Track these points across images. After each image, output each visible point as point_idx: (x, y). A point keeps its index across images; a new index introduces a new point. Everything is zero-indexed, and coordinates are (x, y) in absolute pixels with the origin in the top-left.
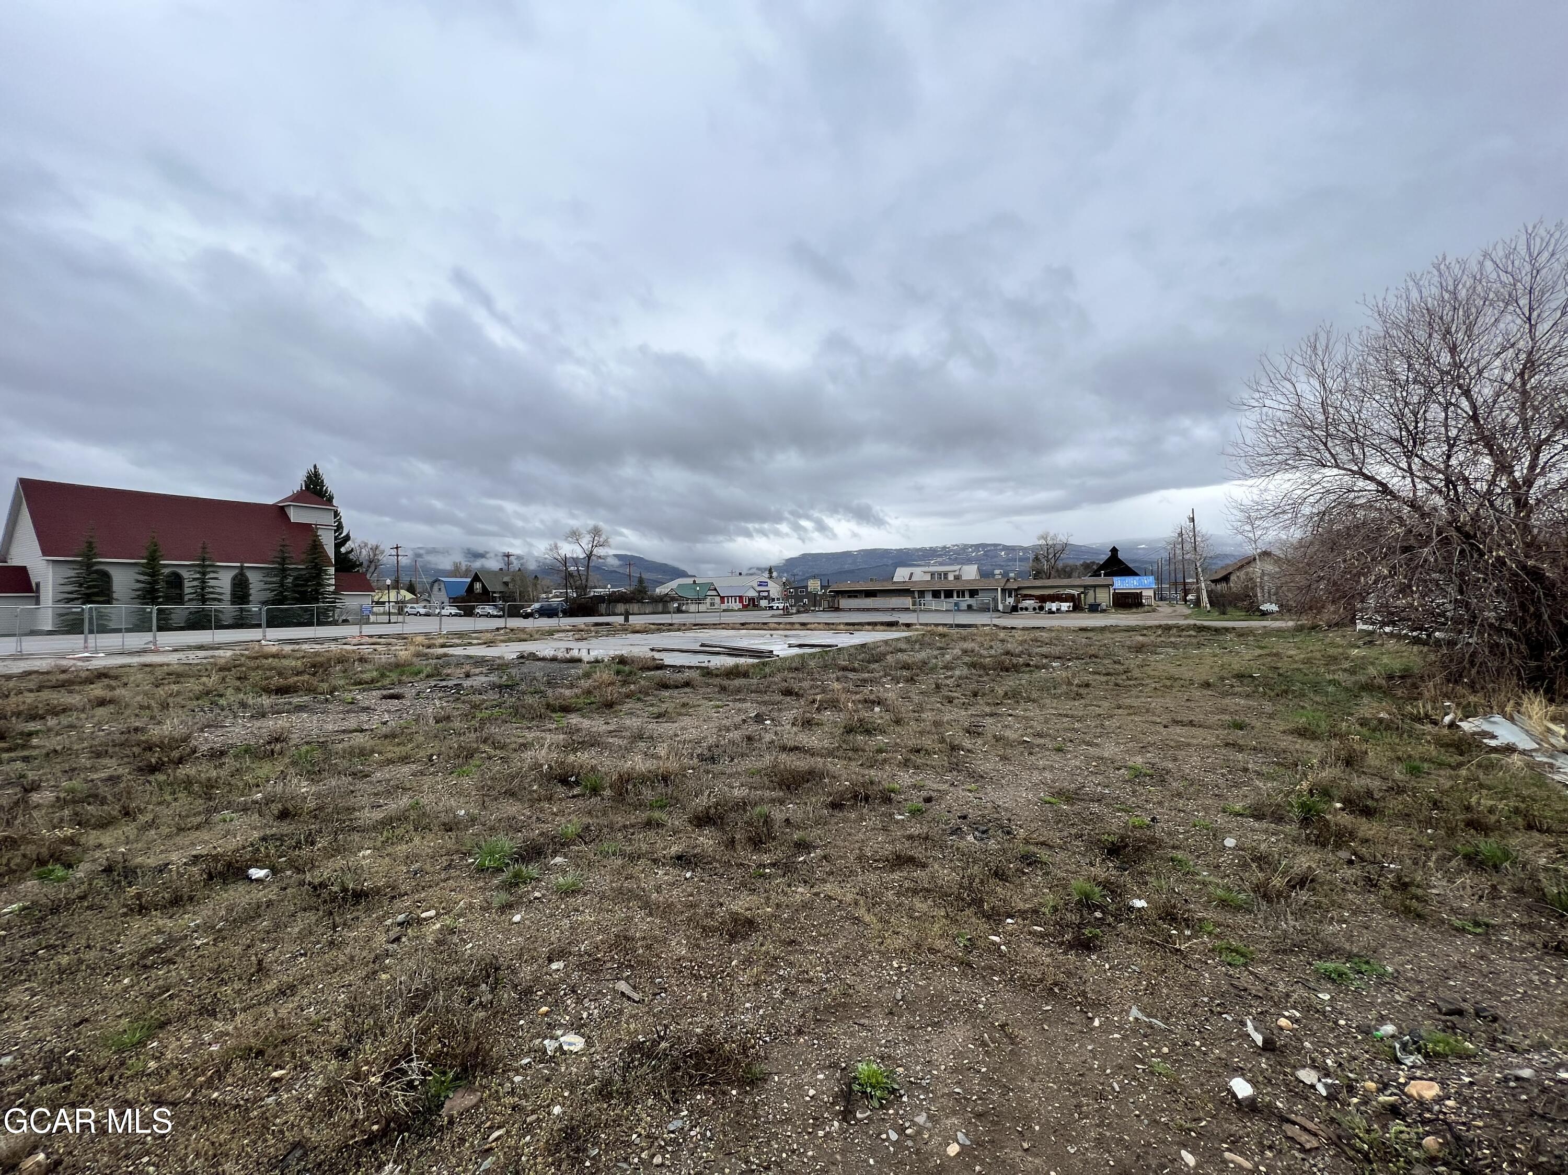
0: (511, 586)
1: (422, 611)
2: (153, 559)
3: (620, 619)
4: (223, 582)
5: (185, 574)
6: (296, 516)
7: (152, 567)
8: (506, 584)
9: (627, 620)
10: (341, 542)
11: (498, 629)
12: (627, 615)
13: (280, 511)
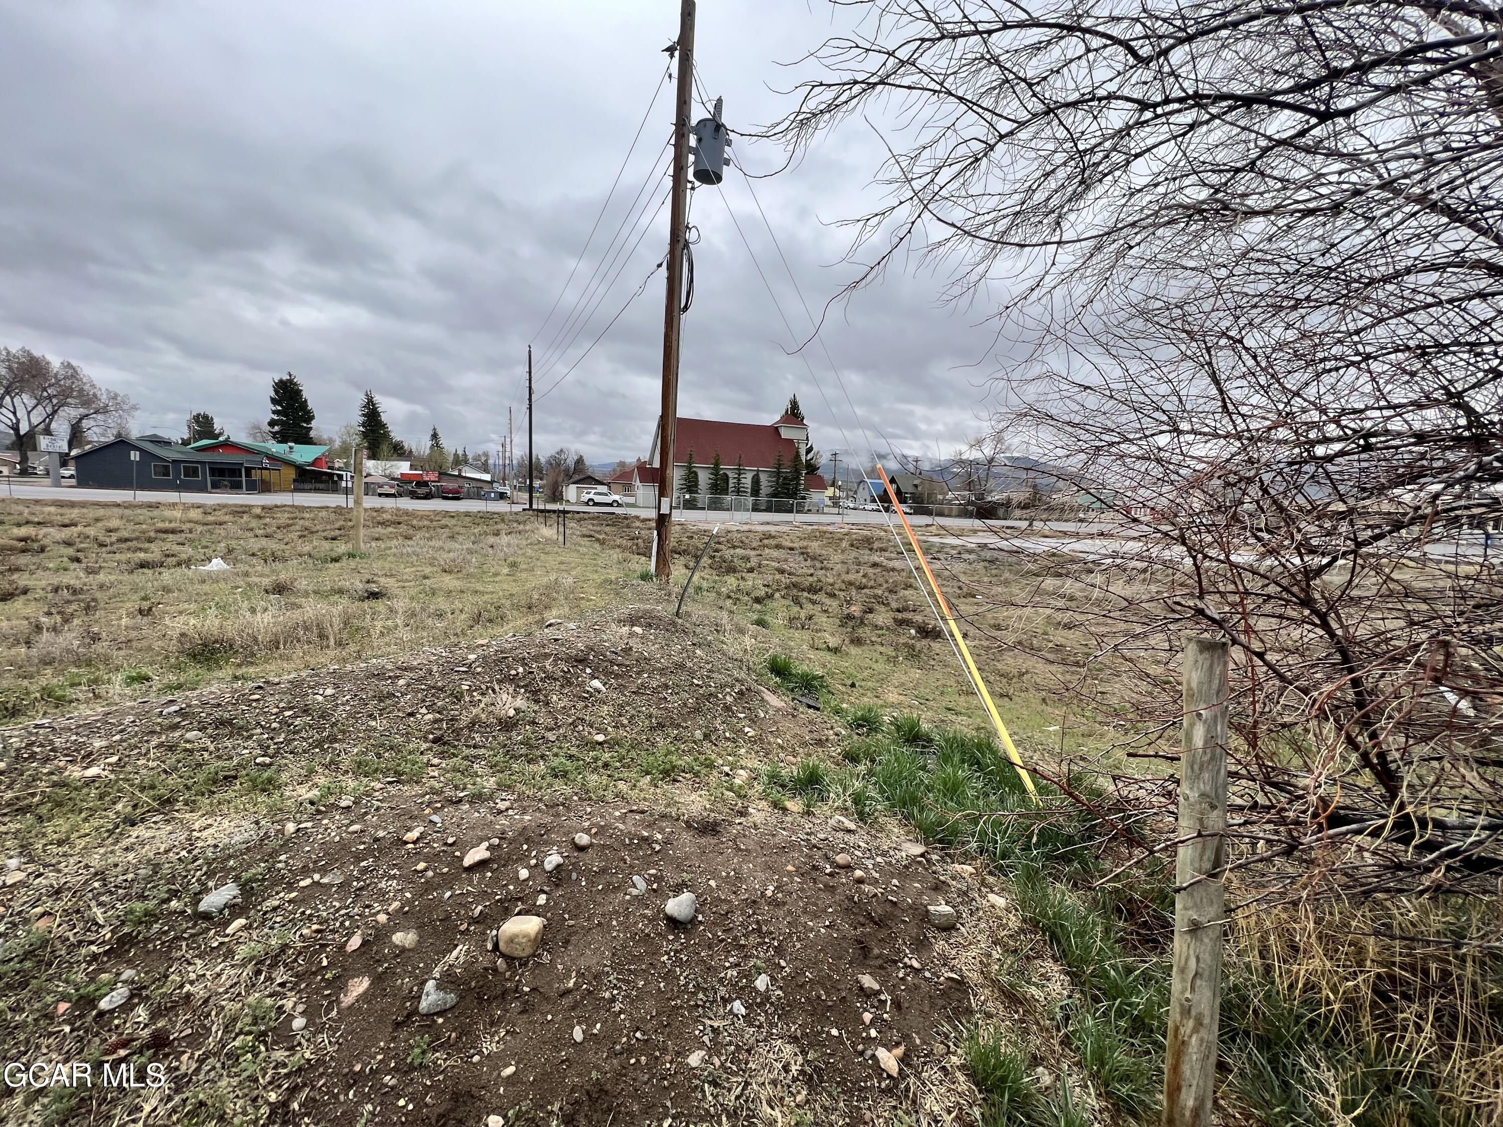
0: (920, 489)
1: (852, 505)
2: (717, 465)
3: (1024, 524)
4: (747, 480)
5: (729, 473)
6: (785, 433)
7: (716, 470)
8: (916, 486)
9: (1031, 525)
10: (809, 450)
11: (927, 525)
12: (1031, 521)
13: (775, 430)
